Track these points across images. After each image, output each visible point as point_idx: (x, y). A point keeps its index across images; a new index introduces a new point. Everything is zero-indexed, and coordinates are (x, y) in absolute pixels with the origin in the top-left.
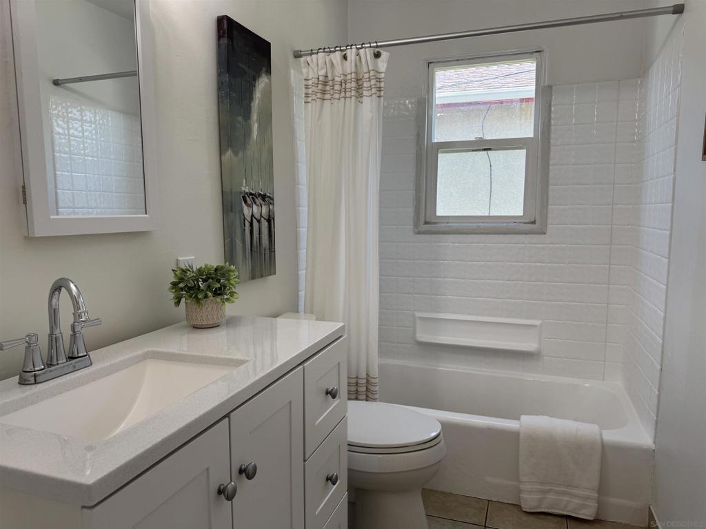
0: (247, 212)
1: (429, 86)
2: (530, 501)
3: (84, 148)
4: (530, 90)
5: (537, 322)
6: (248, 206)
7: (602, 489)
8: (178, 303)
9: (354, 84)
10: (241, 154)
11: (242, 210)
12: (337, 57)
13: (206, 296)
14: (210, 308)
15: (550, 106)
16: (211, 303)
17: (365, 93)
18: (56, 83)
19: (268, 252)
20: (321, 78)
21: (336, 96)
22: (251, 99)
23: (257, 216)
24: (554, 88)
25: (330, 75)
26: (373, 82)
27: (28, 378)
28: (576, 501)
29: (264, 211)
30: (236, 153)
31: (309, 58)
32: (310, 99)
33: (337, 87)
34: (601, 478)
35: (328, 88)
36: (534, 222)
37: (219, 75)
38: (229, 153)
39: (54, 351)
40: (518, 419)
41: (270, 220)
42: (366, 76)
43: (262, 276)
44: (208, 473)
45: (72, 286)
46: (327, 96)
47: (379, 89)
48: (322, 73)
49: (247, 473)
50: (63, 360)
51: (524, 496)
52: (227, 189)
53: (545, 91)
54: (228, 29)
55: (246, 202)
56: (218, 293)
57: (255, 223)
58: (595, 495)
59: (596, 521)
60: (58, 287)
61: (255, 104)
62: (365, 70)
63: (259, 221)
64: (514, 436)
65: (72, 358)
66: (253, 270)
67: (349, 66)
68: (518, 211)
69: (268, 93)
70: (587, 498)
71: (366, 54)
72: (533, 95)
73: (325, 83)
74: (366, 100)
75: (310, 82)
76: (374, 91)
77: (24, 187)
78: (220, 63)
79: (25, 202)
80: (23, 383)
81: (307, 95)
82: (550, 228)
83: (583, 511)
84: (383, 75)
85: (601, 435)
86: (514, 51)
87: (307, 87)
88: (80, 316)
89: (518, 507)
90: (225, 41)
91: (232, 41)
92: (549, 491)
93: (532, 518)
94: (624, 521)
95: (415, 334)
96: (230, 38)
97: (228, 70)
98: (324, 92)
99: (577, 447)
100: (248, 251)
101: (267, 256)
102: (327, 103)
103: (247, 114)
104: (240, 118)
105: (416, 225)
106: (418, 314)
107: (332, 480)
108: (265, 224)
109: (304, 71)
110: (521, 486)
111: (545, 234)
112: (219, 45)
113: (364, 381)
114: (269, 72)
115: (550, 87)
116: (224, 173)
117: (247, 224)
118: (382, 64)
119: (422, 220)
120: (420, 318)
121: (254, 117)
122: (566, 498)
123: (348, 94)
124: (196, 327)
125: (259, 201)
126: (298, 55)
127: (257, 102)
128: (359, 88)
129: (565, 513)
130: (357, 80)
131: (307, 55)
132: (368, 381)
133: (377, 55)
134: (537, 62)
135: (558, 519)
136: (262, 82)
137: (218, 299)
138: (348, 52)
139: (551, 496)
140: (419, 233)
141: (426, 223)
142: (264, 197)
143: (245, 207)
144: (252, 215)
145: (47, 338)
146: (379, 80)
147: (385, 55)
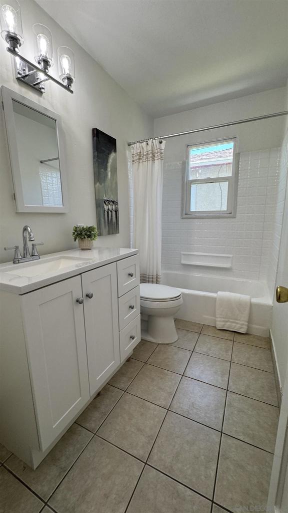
0: (106, 207)
1: (187, 157)
2: (220, 325)
3: (53, 188)
4: (230, 159)
5: (231, 256)
6: (107, 205)
7: (250, 321)
8: (75, 240)
9: (151, 155)
10: (103, 184)
11: (104, 207)
12: (144, 144)
13: (85, 238)
14: (87, 242)
15: (239, 162)
16: (87, 240)
17: (156, 159)
18: (41, 162)
19: (115, 224)
20: (138, 153)
21: (144, 160)
22: (107, 162)
23: (111, 209)
24: (241, 154)
25: (142, 152)
26: (159, 154)
27: (15, 261)
28: (238, 326)
29: (113, 208)
30: (101, 184)
31: (133, 145)
32: (134, 163)
33: (145, 157)
34: (249, 317)
35: (141, 157)
36: (231, 213)
37: (94, 152)
38: (98, 184)
39: (25, 252)
40: (217, 293)
41: (116, 211)
42: (156, 151)
43: (113, 234)
44: (72, 293)
45: (29, 228)
46: (141, 161)
47: (162, 157)
48: (139, 151)
49: (89, 296)
50: (29, 256)
51: (218, 323)
52: (97, 198)
53: (237, 156)
54: (97, 133)
55: (105, 203)
56: (89, 236)
57: (110, 212)
58: (247, 324)
59: (246, 334)
60: (25, 229)
61: (109, 164)
62: (156, 149)
63: (111, 212)
64: (215, 299)
65: (33, 256)
66: (109, 231)
67: (149, 148)
68: (225, 208)
69: (115, 160)
70: (243, 324)
71: (156, 142)
72: (231, 161)
73: (140, 156)
74: (156, 162)
75: (134, 156)
76: (159, 157)
77: (14, 194)
78: (94, 147)
79: (15, 199)
80: (14, 263)
81: (133, 161)
82: (238, 215)
83: (241, 330)
84: (163, 151)
85: (250, 300)
86: (224, 138)
87: (133, 157)
88: (31, 239)
89: (215, 327)
90: (95, 138)
91: (98, 138)
92: (227, 321)
93: (220, 331)
94: (258, 335)
95: (181, 261)
96: (97, 136)
97: (97, 150)
98: (139, 159)
99: (240, 305)
100: (107, 223)
101: (115, 225)
102: (141, 164)
103: (106, 169)
104: (102, 170)
105: (182, 215)
106: (182, 253)
107: (132, 307)
108: (114, 213)
109: (132, 151)
110: (217, 319)
111: (235, 218)
112: (93, 140)
113: (155, 277)
114: (115, 151)
115: (239, 153)
116: (97, 193)
117: (106, 212)
118: (163, 146)
119: (184, 213)
120: (183, 254)
121: (109, 169)
122: (234, 324)
123: (149, 159)
124: (83, 250)
125: (111, 203)
126: (129, 145)
127: (110, 163)
128: (153, 157)
129: (234, 330)
130: (153, 154)
131: (133, 144)
132: (157, 277)
133: (161, 142)
134: (234, 143)
135: (230, 332)
136: (112, 155)
137: (89, 239)
138: (149, 142)
139: (228, 323)
140: (183, 218)
141: (186, 214)
142: (113, 202)
143: (105, 206)
144: (108, 209)
145: (23, 248)
146: (161, 153)
147: (164, 142)
